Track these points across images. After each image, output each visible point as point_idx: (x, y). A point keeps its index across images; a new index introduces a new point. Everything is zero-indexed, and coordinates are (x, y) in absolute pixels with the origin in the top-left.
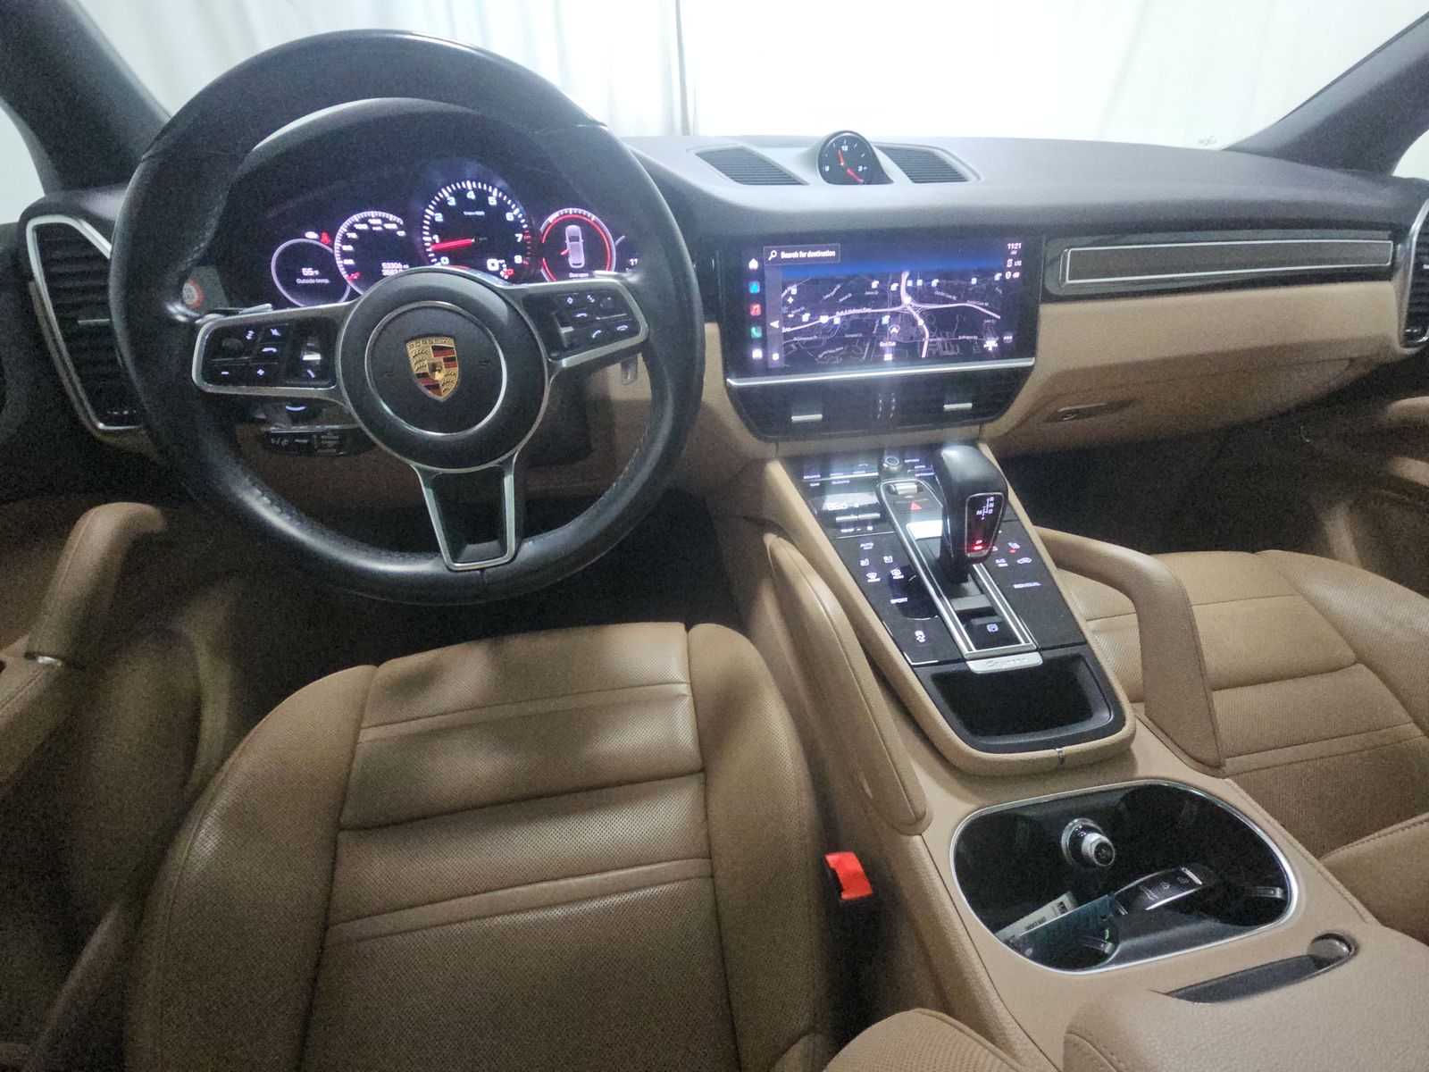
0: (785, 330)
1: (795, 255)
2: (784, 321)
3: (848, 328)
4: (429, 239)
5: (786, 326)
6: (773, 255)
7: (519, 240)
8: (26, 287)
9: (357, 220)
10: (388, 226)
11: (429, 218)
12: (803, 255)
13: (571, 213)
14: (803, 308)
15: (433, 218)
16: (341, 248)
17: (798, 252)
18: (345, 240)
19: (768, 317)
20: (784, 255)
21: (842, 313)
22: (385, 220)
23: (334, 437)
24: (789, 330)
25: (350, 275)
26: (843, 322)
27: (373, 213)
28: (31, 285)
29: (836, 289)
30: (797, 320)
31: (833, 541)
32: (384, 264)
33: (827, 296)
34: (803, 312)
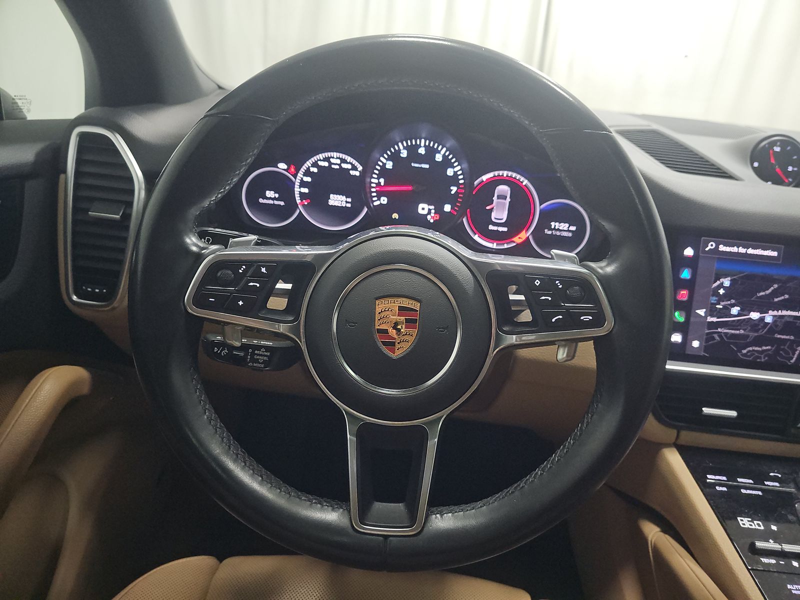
0: (710, 319)
1: (735, 249)
2: (711, 310)
3: (779, 329)
4: (376, 181)
5: (712, 316)
6: (711, 246)
7: (453, 192)
8: (58, 178)
9: (322, 159)
10: (344, 166)
11: (381, 164)
12: (742, 250)
13: (505, 175)
14: (733, 301)
15: (384, 164)
16: (302, 178)
17: (738, 247)
18: (307, 173)
19: (694, 304)
20: (722, 248)
21: (775, 313)
22: (344, 161)
23: (266, 354)
24: (715, 319)
25: (302, 201)
26: (774, 322)
27: (335, 154)
28: (62, 176)
29: (772, 288)
30: (726, 312)
31: (754, 572)
32: (331, 196)
33: (762, 294)
34: (733, 306)
